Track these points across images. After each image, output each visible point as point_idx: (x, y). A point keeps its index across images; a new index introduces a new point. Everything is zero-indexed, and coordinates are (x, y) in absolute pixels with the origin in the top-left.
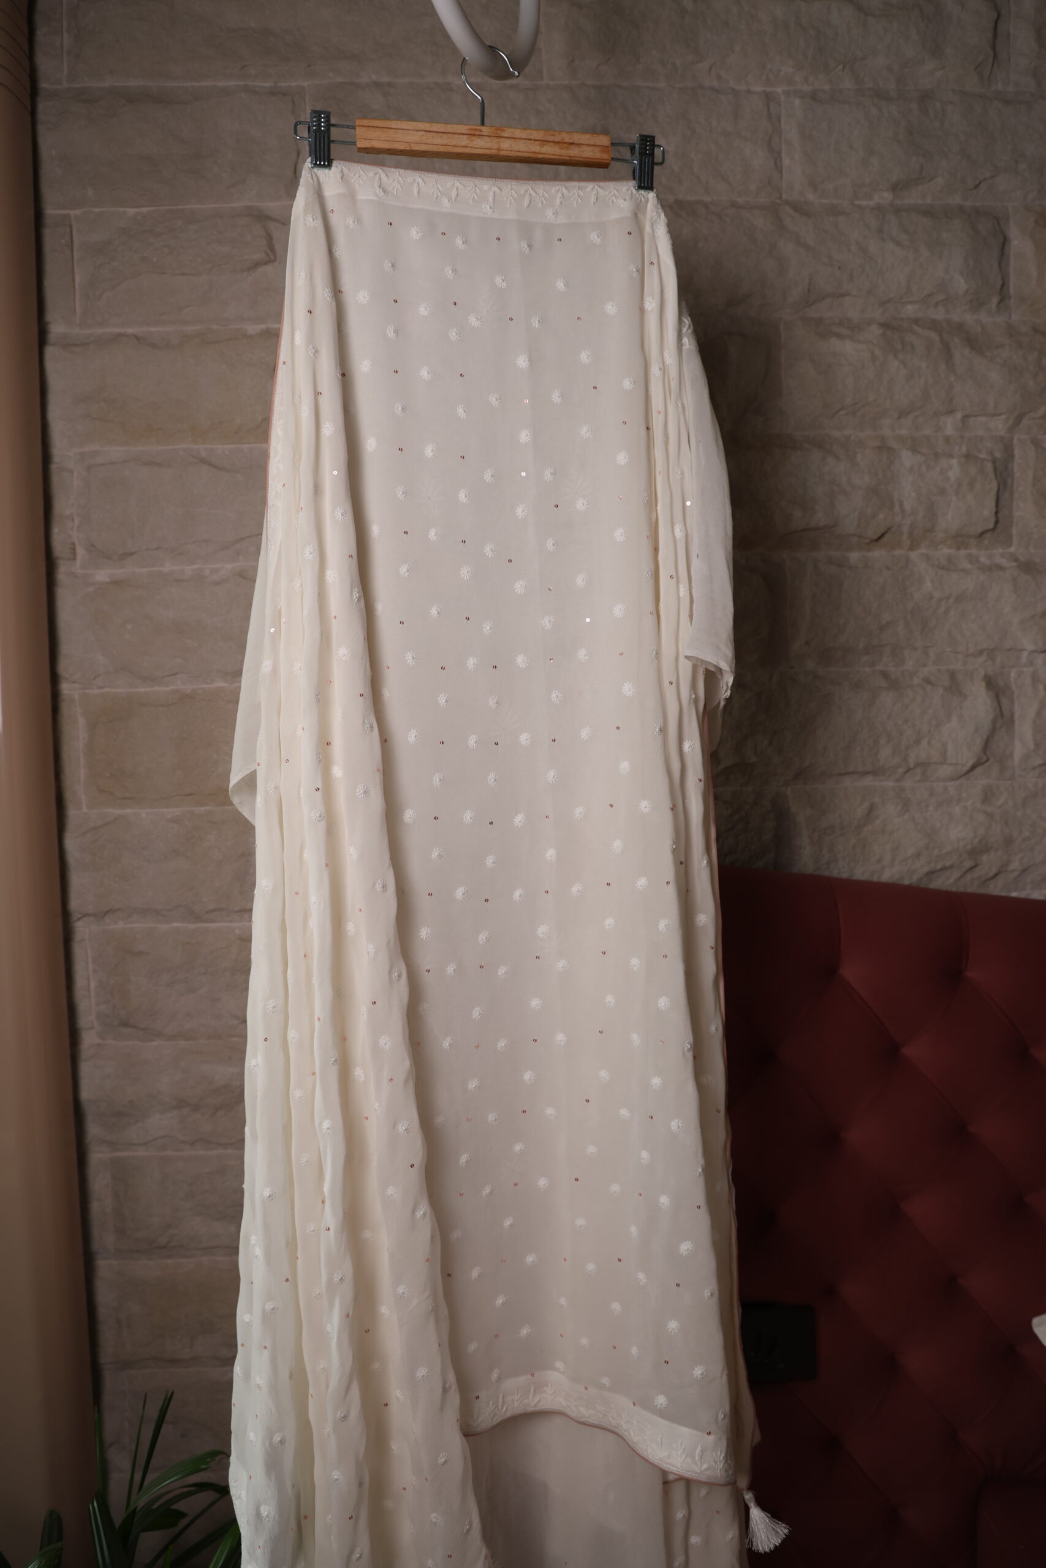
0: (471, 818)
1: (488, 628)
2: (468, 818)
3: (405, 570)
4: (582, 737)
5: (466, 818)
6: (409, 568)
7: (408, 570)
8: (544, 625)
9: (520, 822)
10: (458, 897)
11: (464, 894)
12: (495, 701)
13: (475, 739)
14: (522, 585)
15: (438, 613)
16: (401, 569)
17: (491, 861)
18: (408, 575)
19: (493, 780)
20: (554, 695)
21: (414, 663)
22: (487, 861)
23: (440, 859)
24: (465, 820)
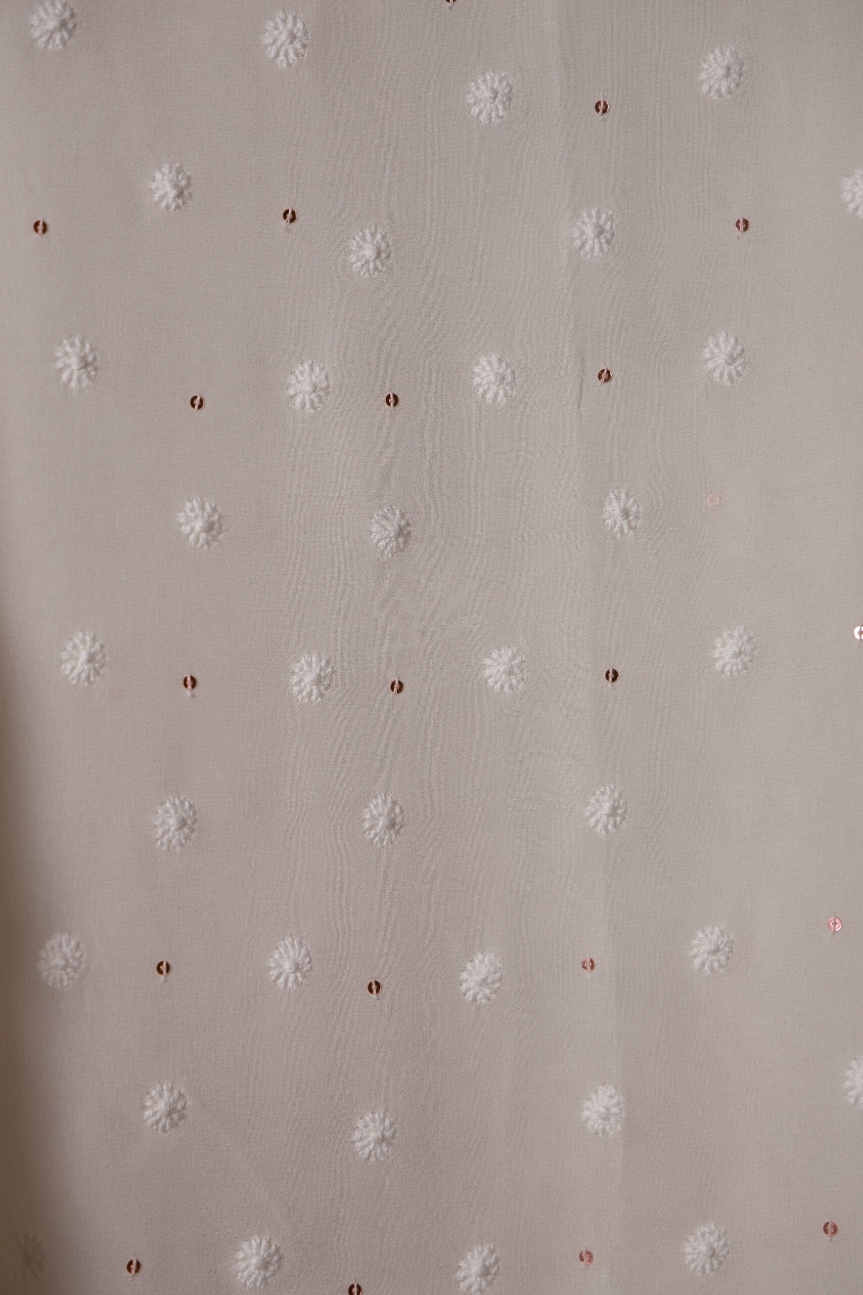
0: (297, 968)
1: (369, 252)
2: (287, 966)
3: (52, 24)
4: (719, 665)
5: (279, 966)
6: (67, 15)
7: (63, 24)
8: (578, 243)
9: (484, 982)
10: (241, 1277)
11: (265, 1265)
12: (392, 529)
13: (316, 668)
14: (495, 93)
15: (180, 194)
16: (34, 20)
17: (373, 1136)
18: (64, 42)
19: (382, 822)
20: (613, 509)
21: (85, 382)
22: (357, 1135)
23: (174, 1125)
24: (274, 973)
